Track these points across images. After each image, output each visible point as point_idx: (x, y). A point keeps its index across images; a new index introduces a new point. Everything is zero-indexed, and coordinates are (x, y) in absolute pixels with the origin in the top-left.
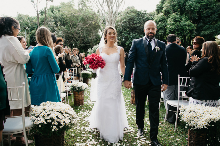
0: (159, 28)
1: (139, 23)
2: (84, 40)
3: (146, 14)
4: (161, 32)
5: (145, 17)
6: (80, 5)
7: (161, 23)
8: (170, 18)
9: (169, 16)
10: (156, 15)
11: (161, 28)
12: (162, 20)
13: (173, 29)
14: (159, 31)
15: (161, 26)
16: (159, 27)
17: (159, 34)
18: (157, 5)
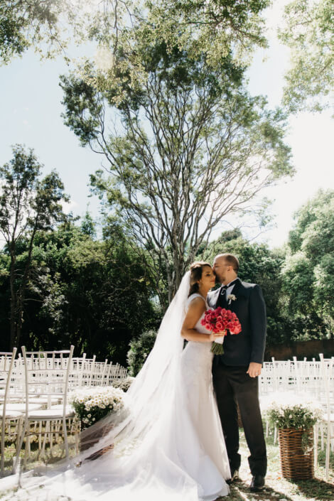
0: (295, 288)
1: (248, 275)
3: (266, 253)
4: (301, 298)
5: (262, 261)
7: (301, 276)
8: (319, 265)
9: (317, 259)
10: (288, 257)
11: (300, 288)
12: (302, 269)
13: (328, 290)
14: (297, 295)
15: (301, 283)
16: (295, 285)
17: (297, 302)
18: (291, 233)
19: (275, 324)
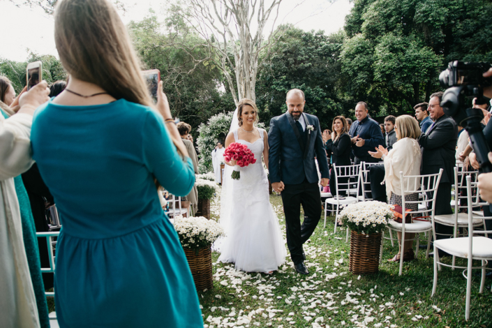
0: (356, 68)
1: (308, 59)
2: (184, 106)
3: (323, 38)
4: (362, 78)
5: (321, 46)
6: (169, 25)
7: (361, 57)
8: (380, 44)
9: (377, 39)
10: (347, 40)
11: (360, 69)
12: (361, 50)
13: (389, 68)
14: (357, 76)
15: (361, 63)
16: (355, 66)
17: (357, 82)
18: (347, 17)
19: (334, 104)
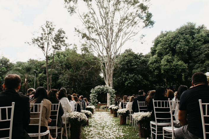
0: (154, 68)
1: (136, 64)
2: (87, 82)
3: (142, 56)
4: (156, 72)
5: (141, 59)
6: (82, 51)
7: (156, 64)
8: (163, 60)
9: (162, 57)
10: (151, 57)
11: (156, 69)
12: (156, 62)
13: (167, 69)
14: (155, 71)
15: (156, 66)
16: (154, 67)
17: (155, 74)
18: (151, 48)
19: (146, 82)
